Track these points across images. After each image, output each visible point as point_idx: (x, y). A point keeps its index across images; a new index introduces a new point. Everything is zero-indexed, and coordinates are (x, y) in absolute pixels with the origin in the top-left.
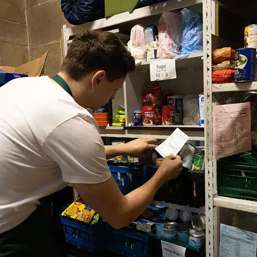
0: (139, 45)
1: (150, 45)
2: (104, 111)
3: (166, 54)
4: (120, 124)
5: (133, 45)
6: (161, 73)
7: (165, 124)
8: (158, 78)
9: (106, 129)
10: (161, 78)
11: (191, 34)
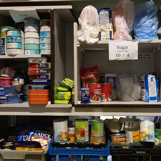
0: (94, 25)
1: (105, 26)
2: (45, 88)
3: (124, 36)
4: (67, 102)
5: (88, 23)
6: (122, 54)
7: (108, 101)
8: (118, 58)
9: (46, 107)
10: (122, 58)
11: (150, 22)
